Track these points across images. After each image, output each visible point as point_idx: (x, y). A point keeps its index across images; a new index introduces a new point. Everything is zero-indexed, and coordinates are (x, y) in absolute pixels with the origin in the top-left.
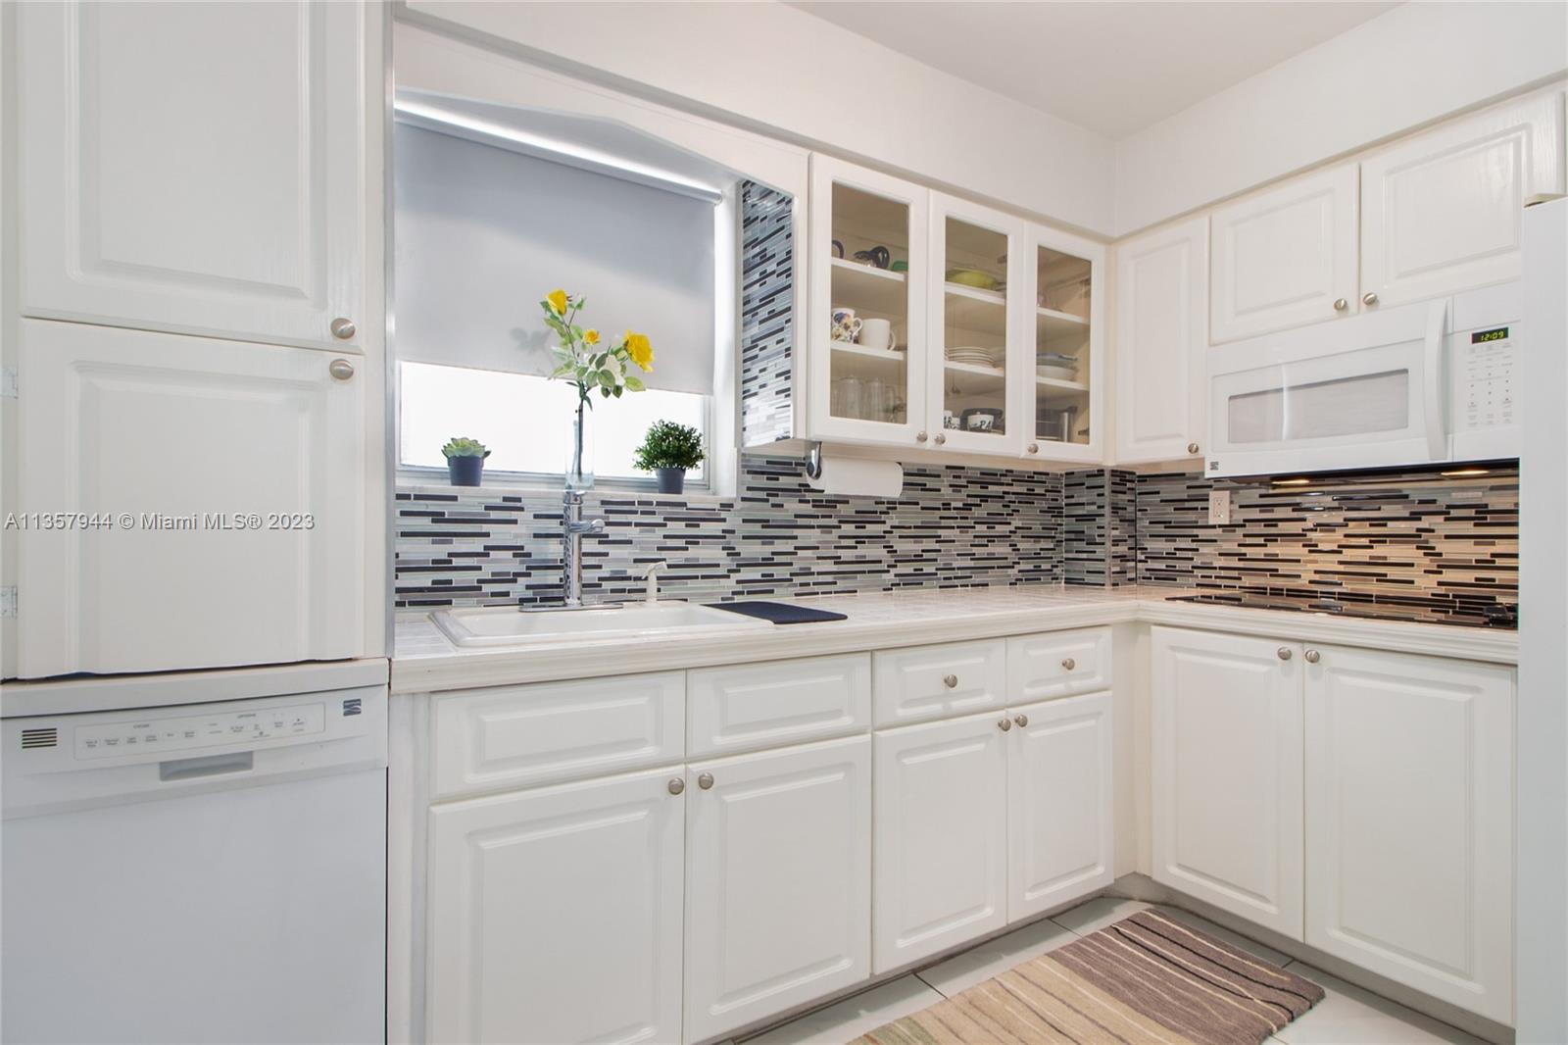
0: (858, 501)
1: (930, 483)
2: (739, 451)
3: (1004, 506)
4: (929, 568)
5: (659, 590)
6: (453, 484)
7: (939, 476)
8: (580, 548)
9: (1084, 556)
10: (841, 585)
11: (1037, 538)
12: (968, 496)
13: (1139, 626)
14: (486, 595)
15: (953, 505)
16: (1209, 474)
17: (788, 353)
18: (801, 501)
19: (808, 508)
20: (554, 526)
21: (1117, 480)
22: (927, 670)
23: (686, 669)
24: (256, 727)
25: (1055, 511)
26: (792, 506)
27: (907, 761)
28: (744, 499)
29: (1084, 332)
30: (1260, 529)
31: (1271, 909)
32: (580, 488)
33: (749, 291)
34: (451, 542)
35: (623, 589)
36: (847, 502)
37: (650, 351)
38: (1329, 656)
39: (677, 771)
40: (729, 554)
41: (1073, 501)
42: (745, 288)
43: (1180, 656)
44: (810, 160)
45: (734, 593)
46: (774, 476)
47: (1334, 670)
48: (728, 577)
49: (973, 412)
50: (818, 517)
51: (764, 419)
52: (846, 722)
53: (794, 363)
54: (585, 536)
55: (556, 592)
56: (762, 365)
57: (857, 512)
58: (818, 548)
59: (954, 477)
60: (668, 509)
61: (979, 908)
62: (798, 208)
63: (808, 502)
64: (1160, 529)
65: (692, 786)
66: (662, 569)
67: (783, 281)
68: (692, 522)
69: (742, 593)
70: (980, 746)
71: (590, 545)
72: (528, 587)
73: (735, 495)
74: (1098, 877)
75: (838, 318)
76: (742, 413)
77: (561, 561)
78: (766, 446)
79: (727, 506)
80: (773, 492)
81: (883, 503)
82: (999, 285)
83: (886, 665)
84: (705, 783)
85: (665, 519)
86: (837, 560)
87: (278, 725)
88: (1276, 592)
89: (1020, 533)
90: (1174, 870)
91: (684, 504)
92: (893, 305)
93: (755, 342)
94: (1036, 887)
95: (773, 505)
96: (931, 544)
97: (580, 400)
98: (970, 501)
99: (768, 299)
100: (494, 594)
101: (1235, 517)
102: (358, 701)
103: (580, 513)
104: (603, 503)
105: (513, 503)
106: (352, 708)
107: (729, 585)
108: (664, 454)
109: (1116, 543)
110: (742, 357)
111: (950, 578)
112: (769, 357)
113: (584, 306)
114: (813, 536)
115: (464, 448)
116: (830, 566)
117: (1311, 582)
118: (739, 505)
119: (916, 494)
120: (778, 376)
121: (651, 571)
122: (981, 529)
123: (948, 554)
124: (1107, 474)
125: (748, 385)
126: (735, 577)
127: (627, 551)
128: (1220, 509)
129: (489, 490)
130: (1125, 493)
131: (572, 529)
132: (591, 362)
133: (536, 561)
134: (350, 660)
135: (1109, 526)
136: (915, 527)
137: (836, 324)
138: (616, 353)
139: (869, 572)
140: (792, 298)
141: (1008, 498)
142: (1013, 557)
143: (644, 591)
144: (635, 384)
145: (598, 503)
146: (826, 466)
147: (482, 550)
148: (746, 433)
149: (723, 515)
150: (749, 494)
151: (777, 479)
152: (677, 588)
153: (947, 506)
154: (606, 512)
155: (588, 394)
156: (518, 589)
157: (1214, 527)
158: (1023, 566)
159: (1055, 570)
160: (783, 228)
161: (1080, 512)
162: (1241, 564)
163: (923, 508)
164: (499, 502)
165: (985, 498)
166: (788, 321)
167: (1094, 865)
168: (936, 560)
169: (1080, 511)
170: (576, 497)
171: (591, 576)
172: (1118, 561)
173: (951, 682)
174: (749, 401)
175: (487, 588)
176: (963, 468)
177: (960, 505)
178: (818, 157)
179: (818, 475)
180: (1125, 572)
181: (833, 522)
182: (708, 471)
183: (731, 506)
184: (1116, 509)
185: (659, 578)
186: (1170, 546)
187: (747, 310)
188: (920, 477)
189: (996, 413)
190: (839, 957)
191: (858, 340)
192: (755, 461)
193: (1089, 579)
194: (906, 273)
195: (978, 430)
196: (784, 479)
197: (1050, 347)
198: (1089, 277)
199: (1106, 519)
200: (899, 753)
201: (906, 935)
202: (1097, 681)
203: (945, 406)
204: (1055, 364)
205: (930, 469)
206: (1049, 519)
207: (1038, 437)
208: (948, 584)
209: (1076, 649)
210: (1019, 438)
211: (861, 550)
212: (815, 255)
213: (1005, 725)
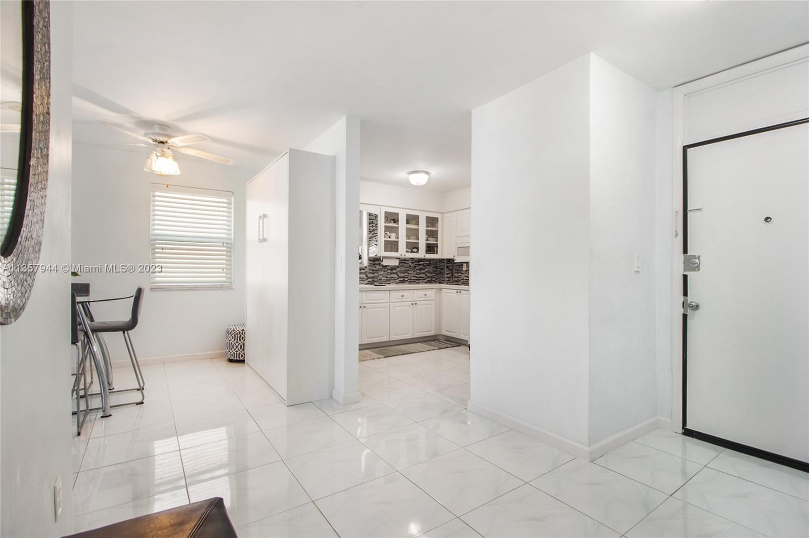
0: (391, 266)
1: (407, 262)
2: (368, 257)
3: (424, 266)
4: (405, 280)
9: (441, 277)
10: (387, 282)
11: (431, 273)
12: (415, 264)
13: (441, 289)
16: (455, 261)
17: (377, 241)
19: (381, 267)
21: (448, 261)
22: (399, 294)
23: (362, 291)
25: (436, 267)
26: (378, 267)
27: (395, 308)
29: (437, 231)
31: (456, 334)
33: (370, 228)
36: (389, 266)
38: (463, 292)
40: (366, 276)
41: (439, 265)
43: (446, 294)
44: (380, 208)
46: (374, 261)
47: (462, 294)
49: (414, 249)
50: (383, 269)
51: (372, 252)
52: (385, 301)
53: (378, 243)
56: (372, 242)
57: (391, 268)
58: (383, 275)
59: (412, 261)
61: (408, 334)
62: (379, 217)
64: (456, 271)
65: (363, 307)
67: (376, 228)
70: (408, 307)
73: (368, 265)
74: (432, 333)
75: (386, 234)
76: (369, 250)
78: (373, 256)
79: (366, 267)
80: (374, 264)
81: (396, 266)
82: (418, 224)
83: (391, 293)
84: (365, 307)
86: (387, 277)
89: (427, 272)
90: (445, 332)
92: (395, 230)
93: (371, 237)
94: (419, 332)
95: (375, 267)
96: (407, 274)
99: (373, 230)
101: (467, 269)
109: (447, 274)
110: (368, 239)
111: (411, 281)
112: (374, 241)
114: (382, 273)
116: (385, 278)
118: (368, 267)
119: (403, 264)
120: (375, 245)
122: (418, 271)
123: (411, 276)
124: (445, 260)
125: (370, 245)
126: (367, 280)
128: (465, 268)
130: (449, 264)
135: (446, 271)
136: (403, 271)
139: (393, 280)
140: (377, 231)
141: (424, 264)
142: (426, 277)
146: (384, 260)
148: (369, 254)
149: (365, 269)
150: (370, 265)
153: (410, 267)
157: (464, 271)
158: (428, 279)
159: (436, 280)
160: (376, 220)
163: (405, 267)
165: (419, 265)
166: (376, 235)
167: (431, 331)
168: (408, 278)
169: (441, 267)
172: (448, 278)
173: (403, 296)
174: (369, 248)
176: (414, 259)
177: (413, 266)
178: (382, 208)
179: (382, 262)
180: (450, 280)
181: (387, 270)
184: (447, 267)
186: (458, 275)
187: (370, 231)
188: (403, 261)
189: (418, 248)
190: (384, 337)
191: (389, 237)
192: (371, 259)
193: (442, 282)
194: (398, 224)
195: (414, 252)
196: (376, 262)
197: (432, 234)
198: (438, 221)
199: (445, 269)
200: (394, 307)
201: (395, 335)
202: (432, 298)
203: (407, 248)
204: (433, 237)
205: (405, 260)
206: (434, 269)
207: (426, 253)
208: (410, 283)
209: (427, 292)
210: (422, 254)
211: (392, 275)
212: (382, 223)
213: (413, 304)
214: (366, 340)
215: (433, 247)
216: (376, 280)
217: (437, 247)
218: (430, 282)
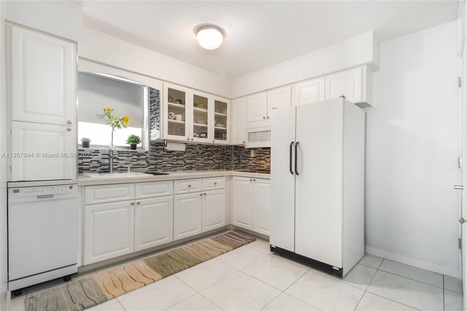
0: (177, 152)
1: (194, 148)
2: (149, 141)
3: (211, 153)
4: (193, 166)
5: (131, 170)
6: (83, 147)
7: (196, 146)
8: (113, 161)
9: (229, 163)
10: (173, 169)
11: (219, 160)
12: (203, 150)
13: (231, 176)
14: (91, 171)
15: (200, 152)
16: (245, 147)
17: (159, 122)
18: (164, 151)
19: (165, 153)
20: (107, 156)
21: (235, 148)
22: (185, 184)
23: (135, 183)
24: (54, 190)
25: (224, 154)
26: (162, 152)
27: (181, 201)
28: (150, 151)
29: (226, 117)
30: (259, 158)
32: (112, 148)
33: (151, 107)
34: (83, 160)
35: (123, 170)
36: (175, 152)
37: (128, 120)
38: (257, 180)
39: (133, 201)
40: (147, 163)
41: (227, 152)
42: (151, 106)
43: (237, 182)
44: (163, 83)
45: (148, 171)
46: (157, 146)
47: (257, 182)
48: (147, 167)
49: (202, 133)
50: (167, 155)
51: (154, 135)
52: (168, 193)
53: (160, 124)
54: (114, 158)
55: (107, 170)
56: (154, 123)
57: (177, 154)
58: (168, 161)
59: (200, 146)
60: (133, 153)
61: (196, 229)
62: (161, 94)
63: (165, 151)
64: (243, 158)
65: (136, 204)
66: (131, 165)
67: (158, 107)
68: (138, 156)
69: (150, 171)
70: (196, 199)
71: (115, 160)
72: (100, 169)
73: (148, 150)
74: (222, 224)
76: (150, 133)
77: (108, 164)
78: (155, 140)
80: (157, 149)
81: (183, 152)
82: (207, 108)
83: (176, 183)
84: (139, 203)
85: (132, 155)
86: (172, 164)
87: (58, 190)
88: (261, 170)
89: (215, 158)
90: (236, 222)
91: (137, 152)
92: (182, 111)
93: (153, 118)
94: (208, 226)
95: (157, 152)
96: (194, 161)
97: (112, 130)
98: (203, 151)
99: (155, 110)
100: (93, 171)
101: (255, 155)
102: (72, 186)
103: (113, 153)
104: (118, 152)
105: (97, 151)
106: (71, 188)
107: (147, 169)
108: (132, 141)
109: (235, 161)
110: (150, 121)
111: (199, 168)
112: (155, 122)
113: (114, 110)
114: (167, 159)
115: (86, 140)
116: (171, 165)
117: (266, 168)
118: (149, 152)
119: (190, 150)
120: (157, 126)
121: (129, 166)
122: (206, 158)
123: (198, 163)
124: (233, 146)
125: (151, 127)
126: (148, 167)
127: (123, 162)
128: (253, 154)
129: (91, 148)
130: (237, 150)
131: (111, 157)
132: (115, 122)
133: (102, 164)
134: (70, 179)
135: (234, 158)
136: (191, 157)
137: (170, 115)
138: (121, 120)
139: (180, 167)
140: (160, 111)
141: (212, 151)
142: (214, 164)
143: (127, 170)
144: (125, 127)
145: (117, 152)
146: (168, 144)
147: (90, 161)
148: (151, 137)
149: (146, 154)
150: (152, 150)
151: (158, 147)
152: (135, 170)
153: (198, 153)
154: (119, 153)
155: (114, 129)
156: (98, 169)
157: (252, 157)
158: (216, 165)
159: (223, 166)
160: (158, 96)
161: (228, 154)
162: (256, 165)
163: (192, 153)
164: (94, 151)
165: (207, 151)
166: (159, 115)
167: (221, 222)
168: (195, 164)
170: (112, 150)
171: (115, 167)
172: (235, 164)
173: (190, 186)
174: (151, 130)
175: (91, 169)
176: (202, 145)
177: (201, 152)
178: (165, 83)
179: (166, 146)
180: (237, 167)
181: (172, 156)
182: (143, 144)
183: (148, 152)
184: (235, 154)
185: (130, 168)
186: (245, 161)
187: (151, 111)
188: (190, 147)
189: (206, 134)
190: (166, 237)
191: (175, 119)
192: (153, 143)
193: (230, 168)
194: (185, 105)
195: (202, 137)
196: (160, 147)
197: (220, 120)
198: (227, 107)
199: (233, 156)
200: (179, 200)
201: (180, 234)
202: (222, 187)
203: (194, 133)
204: (221, 124)
205: (192, 145)
206: (222, 156)
207: (215, 139)
208: (198, 170)
209: (218, 180)
210: (210, 139)
211: (178, 162)
212: (164, 103)
213: (201, 195)
214: (141, 246)
215: (221, 134)
216: (160, 166)
217: (225, 133)
218: (218, 168)
